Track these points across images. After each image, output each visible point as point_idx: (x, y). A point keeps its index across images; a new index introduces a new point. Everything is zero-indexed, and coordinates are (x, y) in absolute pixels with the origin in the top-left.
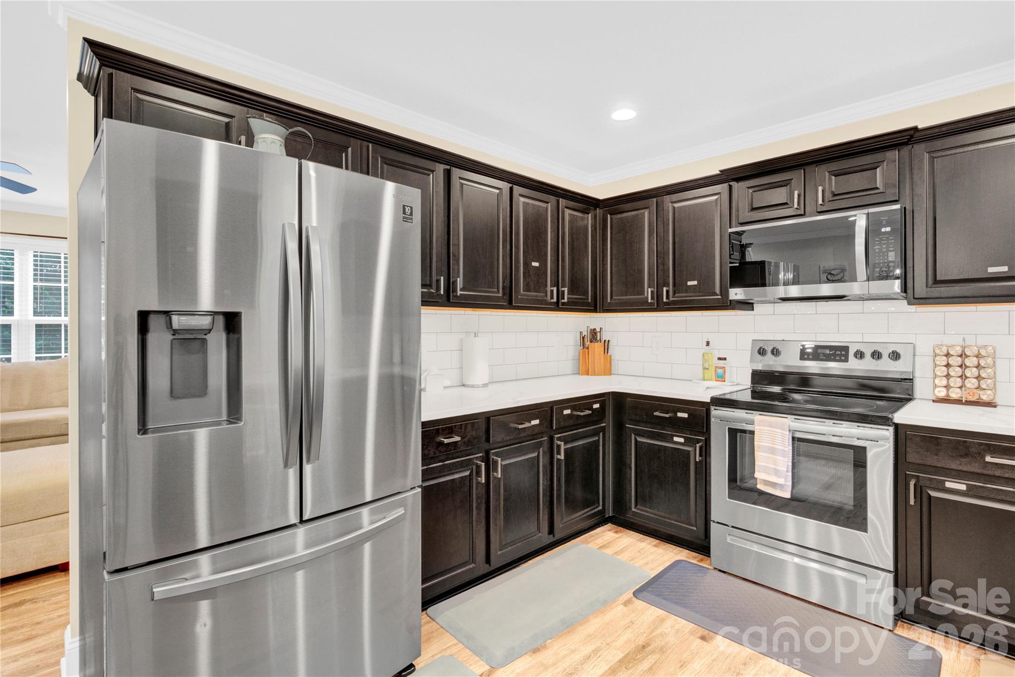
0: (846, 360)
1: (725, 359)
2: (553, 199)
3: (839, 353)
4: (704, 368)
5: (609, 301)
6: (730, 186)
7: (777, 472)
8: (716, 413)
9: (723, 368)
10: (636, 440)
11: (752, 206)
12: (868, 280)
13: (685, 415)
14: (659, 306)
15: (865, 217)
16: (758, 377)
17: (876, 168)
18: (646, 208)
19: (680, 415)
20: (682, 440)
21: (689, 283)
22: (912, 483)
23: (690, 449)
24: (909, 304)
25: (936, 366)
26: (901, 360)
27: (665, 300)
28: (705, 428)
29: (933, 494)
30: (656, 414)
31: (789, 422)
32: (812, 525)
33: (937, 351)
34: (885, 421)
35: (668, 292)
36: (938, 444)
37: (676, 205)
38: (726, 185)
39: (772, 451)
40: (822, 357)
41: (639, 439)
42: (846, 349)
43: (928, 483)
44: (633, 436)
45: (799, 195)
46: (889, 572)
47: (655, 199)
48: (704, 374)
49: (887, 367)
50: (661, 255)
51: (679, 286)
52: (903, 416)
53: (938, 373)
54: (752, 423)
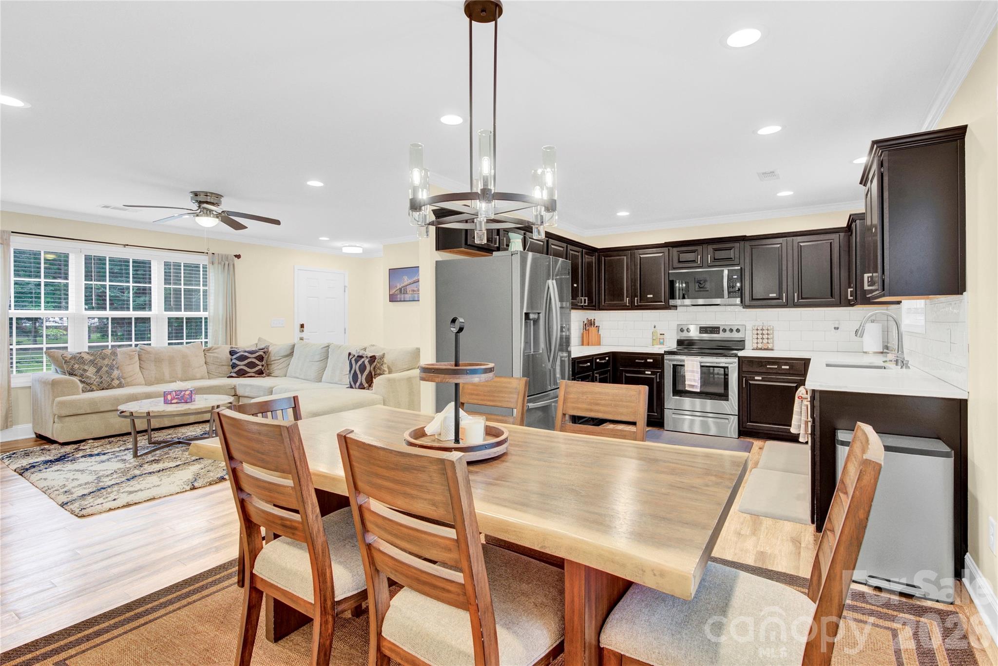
0: (719, 333)
1: (664, 334)
2: (564, 245)
3: (715, 330)
4: (653, 340)
5: (603, 304)
6: (669, 249)
7: (695, 380)
8: (666, 357)
9: (663, 339)
10: (625, 375)
11: (679, 259)
12: (728, 298)
13: (652, 361)
14: (632, 307)
15: (727, 271)
16: (680, 343)
17: (731, 249)
18: (625, 256)
19: (648, 360)
20: (650, 373)
21: (649, 296)
22: (744, 379)
23: (654, 377)
24: (743, 308)
25: (753, 334)
26: (740, 332)
27: (636, 304)
28: (662, 366)
29: (751, 382)
30: (637, 361)
31: (699, 359)
32: (709, 402)
33: (754, 328)
34: (736, 356)
35: (637, 300)
36: (753, 363)
37: (641, 256)
38: (667, 248)
39: (693, 372)
40: (709, 332)
41: (627, 375)
42: (719, 328)
43: (749, 379)
44: (624, 373)
45: (700, 258)
46: (736, 415)
47: (630, 252)
48: (653, 342)
49: (736, 336)
50: (633, 281)
51: (643, 298)
52: (741, 354)
53: (754, 337)
54: (683, 361)
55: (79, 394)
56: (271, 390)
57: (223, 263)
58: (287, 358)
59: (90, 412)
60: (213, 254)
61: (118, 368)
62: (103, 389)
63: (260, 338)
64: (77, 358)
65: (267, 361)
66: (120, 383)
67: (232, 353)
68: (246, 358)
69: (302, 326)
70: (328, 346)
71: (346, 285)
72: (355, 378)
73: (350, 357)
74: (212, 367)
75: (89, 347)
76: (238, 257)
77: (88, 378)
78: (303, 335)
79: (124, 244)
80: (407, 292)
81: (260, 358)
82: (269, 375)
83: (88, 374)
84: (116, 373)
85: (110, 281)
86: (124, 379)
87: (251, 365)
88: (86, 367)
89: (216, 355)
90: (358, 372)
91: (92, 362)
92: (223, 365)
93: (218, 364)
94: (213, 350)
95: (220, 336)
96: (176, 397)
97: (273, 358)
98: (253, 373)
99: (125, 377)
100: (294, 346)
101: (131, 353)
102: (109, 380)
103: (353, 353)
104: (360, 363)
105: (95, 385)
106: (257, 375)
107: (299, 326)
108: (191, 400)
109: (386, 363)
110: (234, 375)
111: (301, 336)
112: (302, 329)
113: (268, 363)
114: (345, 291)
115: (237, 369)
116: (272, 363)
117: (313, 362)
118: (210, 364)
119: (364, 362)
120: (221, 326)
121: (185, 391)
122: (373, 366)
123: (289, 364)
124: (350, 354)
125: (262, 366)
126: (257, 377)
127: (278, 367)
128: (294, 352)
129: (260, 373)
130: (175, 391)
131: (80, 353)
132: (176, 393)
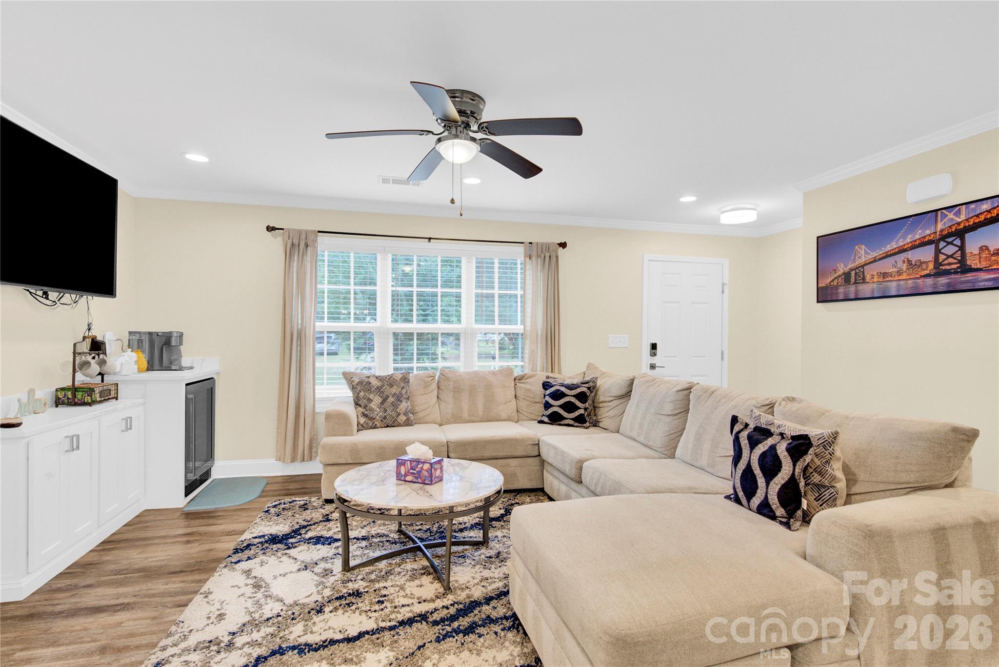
55: (353, 435)
56: (580, 465)
57: (543, 255)
58: (622, 400)
59: (351, 462)
60: (531, 243)
61: (408, 399)
62: (388, 426)
63: (589, 364)
64: (364, 383)
65: (593, 402)
66: (408, 419)
67: (546, 385)
68: (562, 395)
69: (654, 346)
70: (689, 389)
71: (726, 281)
72: (748, 483)
73: (737, 428)
74: (523, 404)
75: (396, 369)
76: (563, 245)
77: (371, 410)
78: (656, 360)
79: (429, 237)
80: (864, 279)
81: (582, 397)
82: (595, 424)
83: (372, 406)
84: (404, 406)
85: (418, 286)
86: (413, 414)
87: (570, 407)
88: (371, 397)
89: (527, 386)
90: (757, 471)
91: (379, 389)
92: (536, 402)
93: (529, 399)
94: (526, 379)
95: (539, 359)
96: (412, 471)
97: (602, 399)
98: (572, 419)
99: (415, 411)
100: (631, 383)
101: (427, 379)
102: (394, 414)
103: (743, 418)
104: (761, 448)
105: (377, 420)
106: (576, 424)
107: (649, 348)
108: (431, 481)
109: (839, 459)
110: (546, 419)
111: (653, 363)
112: (653, 351)
113: (595, 405)
114: (723, 292)
115: (550, 411)
116: (601, 405)
117: (660, 416)
118: (520, 399)
119: (773, 448)
120: (539, 345)
121: (424, 463)
122: (800, 465)
123: (624, 412)
124: (734, 420)
125: (586, 409)
126: (577, 427)
127: (608, 414)
128: (633, 392)
129: (580, 421)
130: (411, 461)
131: (369, 377)
132: (411, 464)
